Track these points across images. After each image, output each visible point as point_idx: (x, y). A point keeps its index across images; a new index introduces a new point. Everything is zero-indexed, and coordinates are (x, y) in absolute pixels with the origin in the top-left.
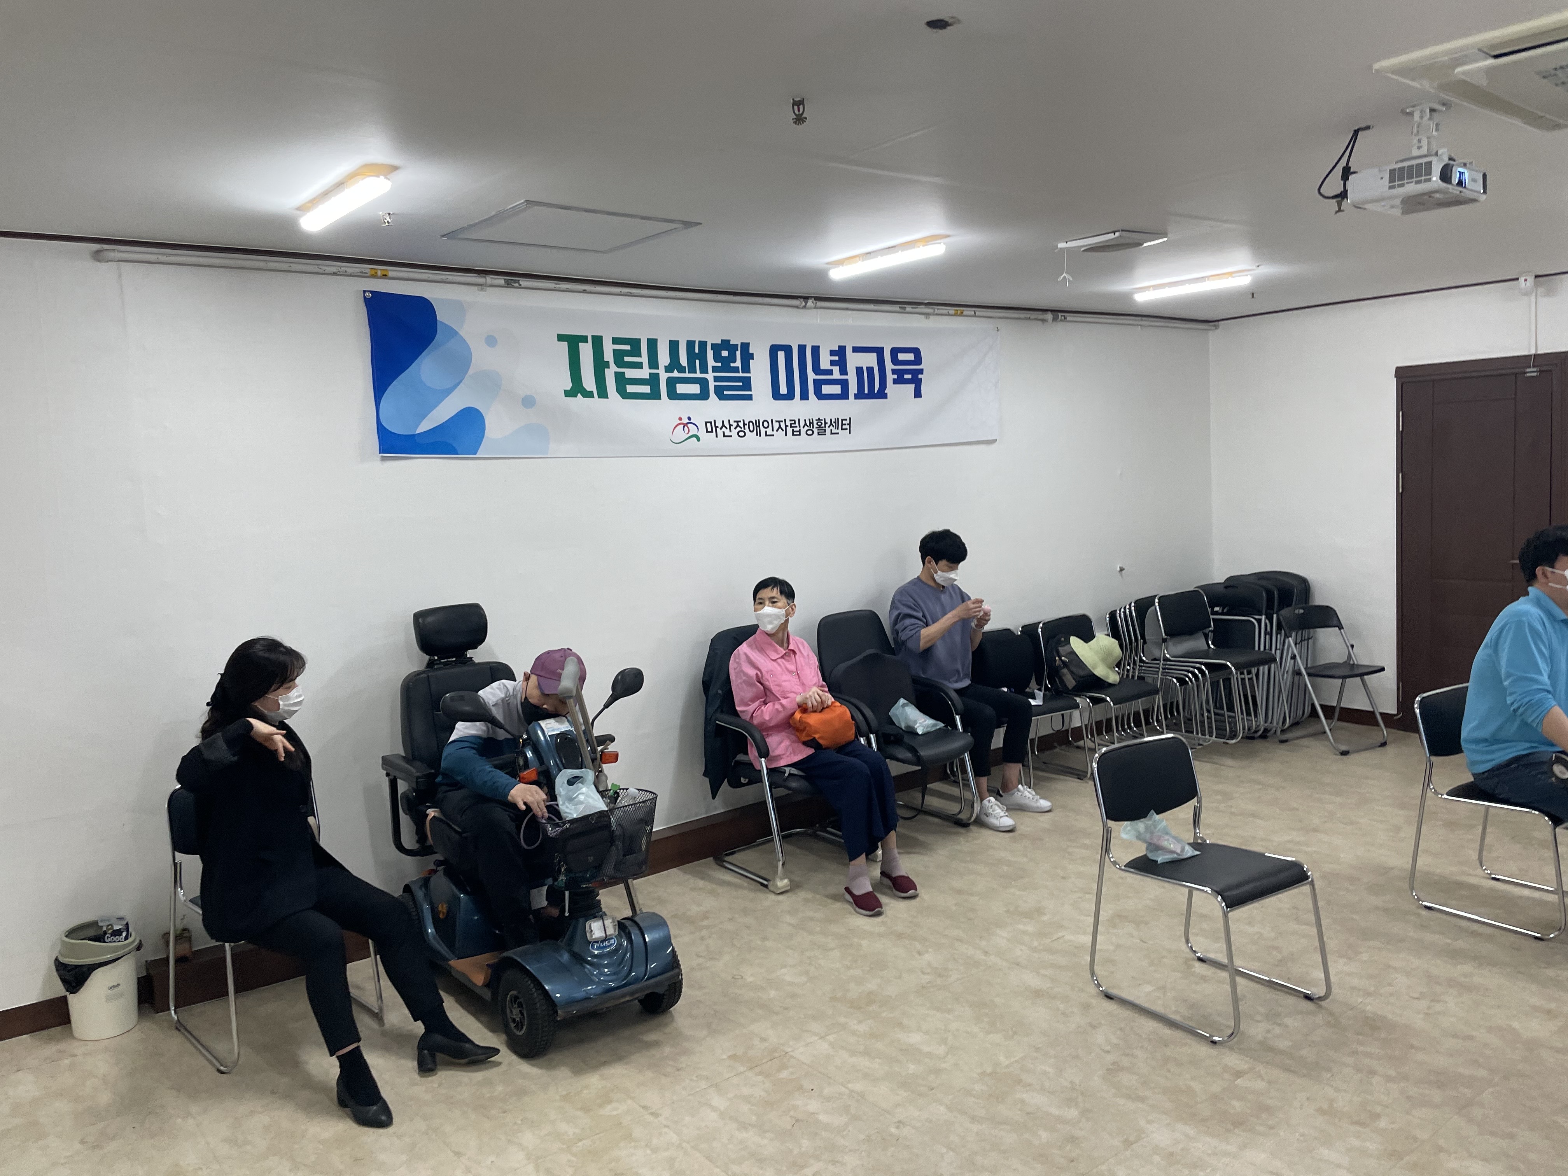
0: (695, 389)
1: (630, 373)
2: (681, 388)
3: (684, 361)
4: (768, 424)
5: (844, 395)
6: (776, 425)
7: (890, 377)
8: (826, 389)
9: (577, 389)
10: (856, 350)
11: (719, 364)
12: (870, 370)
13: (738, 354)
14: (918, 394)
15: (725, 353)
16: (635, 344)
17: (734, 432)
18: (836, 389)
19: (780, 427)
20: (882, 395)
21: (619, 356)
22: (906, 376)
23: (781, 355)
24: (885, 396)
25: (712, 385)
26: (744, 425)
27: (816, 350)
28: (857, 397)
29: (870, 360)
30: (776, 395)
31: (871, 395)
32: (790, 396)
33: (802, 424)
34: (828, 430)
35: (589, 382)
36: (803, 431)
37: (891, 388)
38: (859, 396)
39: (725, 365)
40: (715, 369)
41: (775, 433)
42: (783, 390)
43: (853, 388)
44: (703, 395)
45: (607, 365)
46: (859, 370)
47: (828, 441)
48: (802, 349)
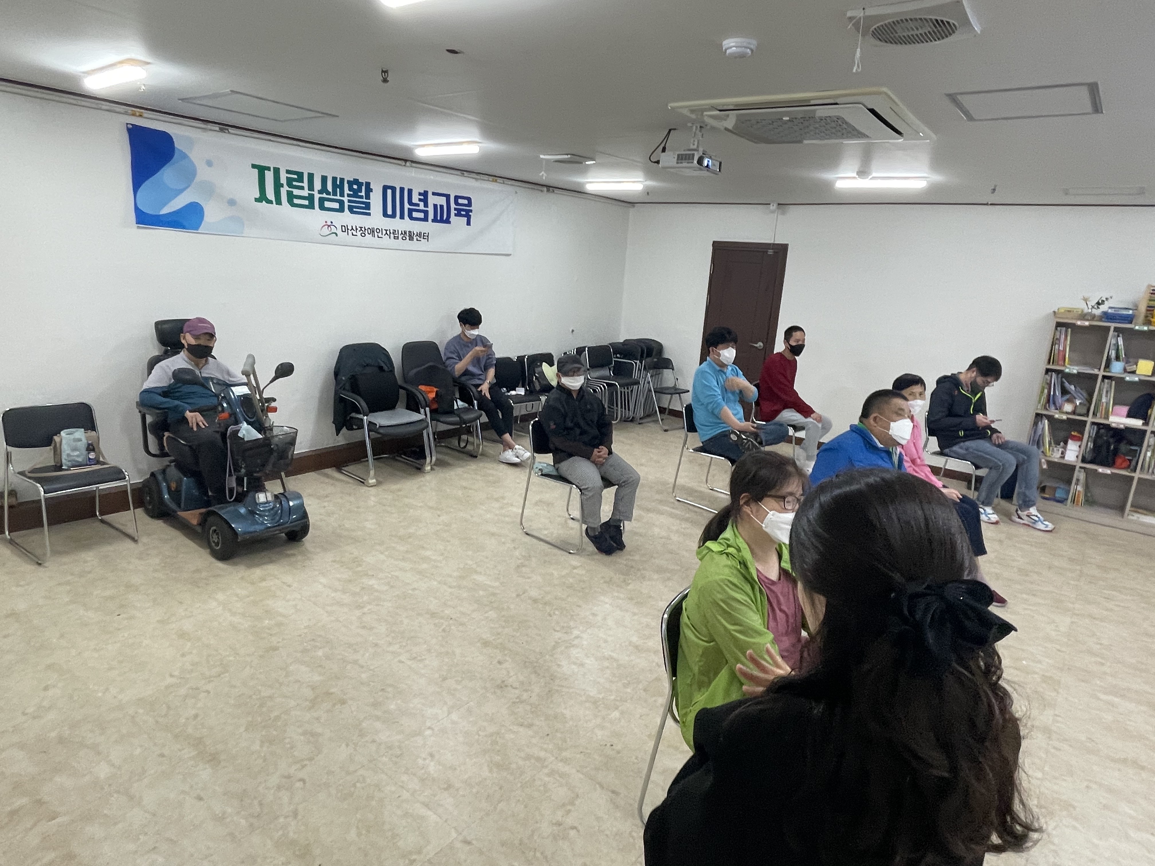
0: (336, 205)
1: (296, 192)
2: (327, 204)
3: (330, 188)
4: (379, 230)
5: (425, 219)
6: (384, 232)
7: (453, 212)
8: (415, 215)
9: (262, 198)
10: (434, 194)
11: (352, 193)
12: (442, 207)
13: (363, 188)
14: (468, 223)
15: (355, 187)
16: (300, 175)
17: (359, 233)
18: (421, 215)
19: (386, 233)
20: (447, 221)
21: (289, 181)
22: (462, 213)
23: (389, 192)
24: (449, 222)
25: (346, 204)
26: (365, 229)
27: (410, 191)
28: (433, 221)
29: (442, 201)
30: (385, 214)
31: (442, 221)
32: (393, 216)
33: (400, 233)
34: (415, 238)
35: (270, 194)
36: (400, 237)
37: (453, 218)
38: (435, 220)
39: (355, 193)
40: (349, 195)
41: (383, 236)
42: (390, 212)
43: (431, 216)
44: (341, 210)
45: (282, 186)
46: (435, 206)
47: (414, 244)
48: (402, 190)
